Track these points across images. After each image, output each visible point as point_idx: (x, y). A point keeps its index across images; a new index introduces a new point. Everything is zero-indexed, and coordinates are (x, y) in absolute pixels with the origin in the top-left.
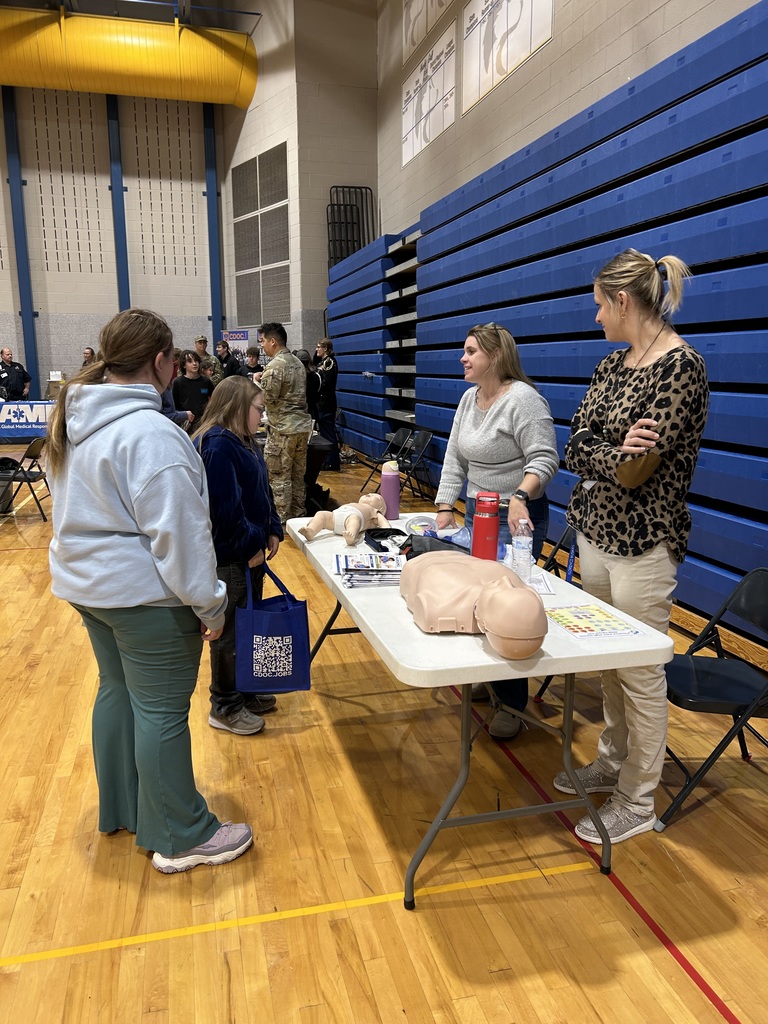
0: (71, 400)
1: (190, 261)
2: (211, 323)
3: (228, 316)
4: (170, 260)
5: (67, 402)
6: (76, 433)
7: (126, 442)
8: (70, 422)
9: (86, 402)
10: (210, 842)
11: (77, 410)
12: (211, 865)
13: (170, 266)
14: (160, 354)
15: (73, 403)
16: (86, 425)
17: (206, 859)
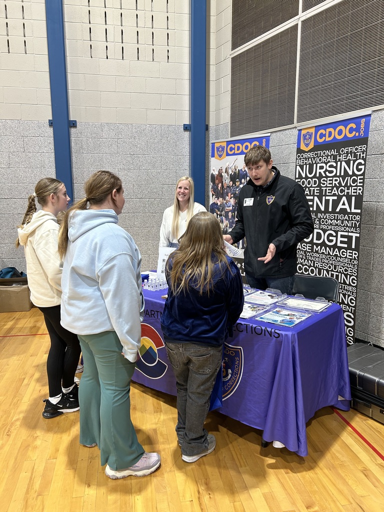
0: (71, 218)
1: (160, 38)
2: (187, 135)
3: (212, 123)
4: (130, 36)
5: (69, 220)
6: (72, 236)
7: (97, 240)
8: (70, 230)
9: (77, 220)
10: (136, 465)
11: (74, 223)
12: (136, 476)
13: (130, 49)
14: (115, 190)
15: (72, 220)
16: (77, 232)
17: (134, 473)
